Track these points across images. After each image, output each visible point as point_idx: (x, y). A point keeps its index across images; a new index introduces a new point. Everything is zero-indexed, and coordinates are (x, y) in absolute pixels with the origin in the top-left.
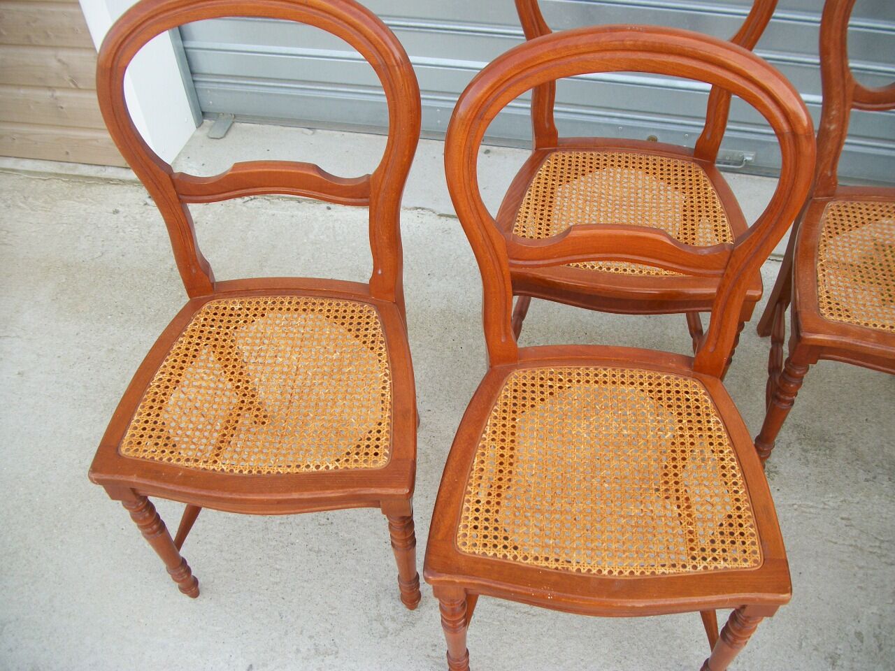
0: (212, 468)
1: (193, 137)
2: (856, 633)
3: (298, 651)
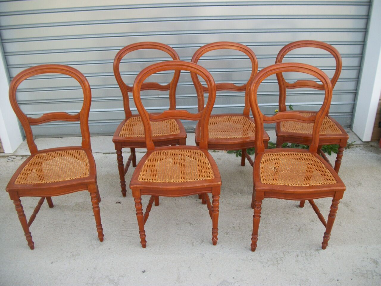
0: (41, 182)
1: (22, 144)
2: (233, 227)
3: (67, 256)
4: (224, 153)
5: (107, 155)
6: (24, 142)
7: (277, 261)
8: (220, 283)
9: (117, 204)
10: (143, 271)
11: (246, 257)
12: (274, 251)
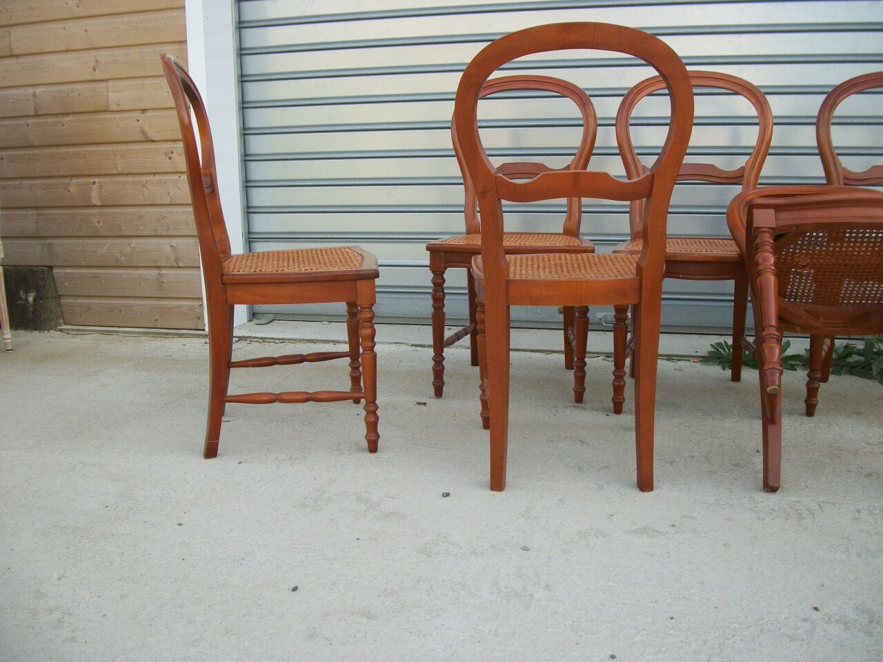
4: (691, 363)
5: (419, 348)
6: (249, 323)
7: (798, 514)
8: (634, 531)
9: (417, 406)
10: (443, 494)
11: (715, 500)
12: (794, 499)
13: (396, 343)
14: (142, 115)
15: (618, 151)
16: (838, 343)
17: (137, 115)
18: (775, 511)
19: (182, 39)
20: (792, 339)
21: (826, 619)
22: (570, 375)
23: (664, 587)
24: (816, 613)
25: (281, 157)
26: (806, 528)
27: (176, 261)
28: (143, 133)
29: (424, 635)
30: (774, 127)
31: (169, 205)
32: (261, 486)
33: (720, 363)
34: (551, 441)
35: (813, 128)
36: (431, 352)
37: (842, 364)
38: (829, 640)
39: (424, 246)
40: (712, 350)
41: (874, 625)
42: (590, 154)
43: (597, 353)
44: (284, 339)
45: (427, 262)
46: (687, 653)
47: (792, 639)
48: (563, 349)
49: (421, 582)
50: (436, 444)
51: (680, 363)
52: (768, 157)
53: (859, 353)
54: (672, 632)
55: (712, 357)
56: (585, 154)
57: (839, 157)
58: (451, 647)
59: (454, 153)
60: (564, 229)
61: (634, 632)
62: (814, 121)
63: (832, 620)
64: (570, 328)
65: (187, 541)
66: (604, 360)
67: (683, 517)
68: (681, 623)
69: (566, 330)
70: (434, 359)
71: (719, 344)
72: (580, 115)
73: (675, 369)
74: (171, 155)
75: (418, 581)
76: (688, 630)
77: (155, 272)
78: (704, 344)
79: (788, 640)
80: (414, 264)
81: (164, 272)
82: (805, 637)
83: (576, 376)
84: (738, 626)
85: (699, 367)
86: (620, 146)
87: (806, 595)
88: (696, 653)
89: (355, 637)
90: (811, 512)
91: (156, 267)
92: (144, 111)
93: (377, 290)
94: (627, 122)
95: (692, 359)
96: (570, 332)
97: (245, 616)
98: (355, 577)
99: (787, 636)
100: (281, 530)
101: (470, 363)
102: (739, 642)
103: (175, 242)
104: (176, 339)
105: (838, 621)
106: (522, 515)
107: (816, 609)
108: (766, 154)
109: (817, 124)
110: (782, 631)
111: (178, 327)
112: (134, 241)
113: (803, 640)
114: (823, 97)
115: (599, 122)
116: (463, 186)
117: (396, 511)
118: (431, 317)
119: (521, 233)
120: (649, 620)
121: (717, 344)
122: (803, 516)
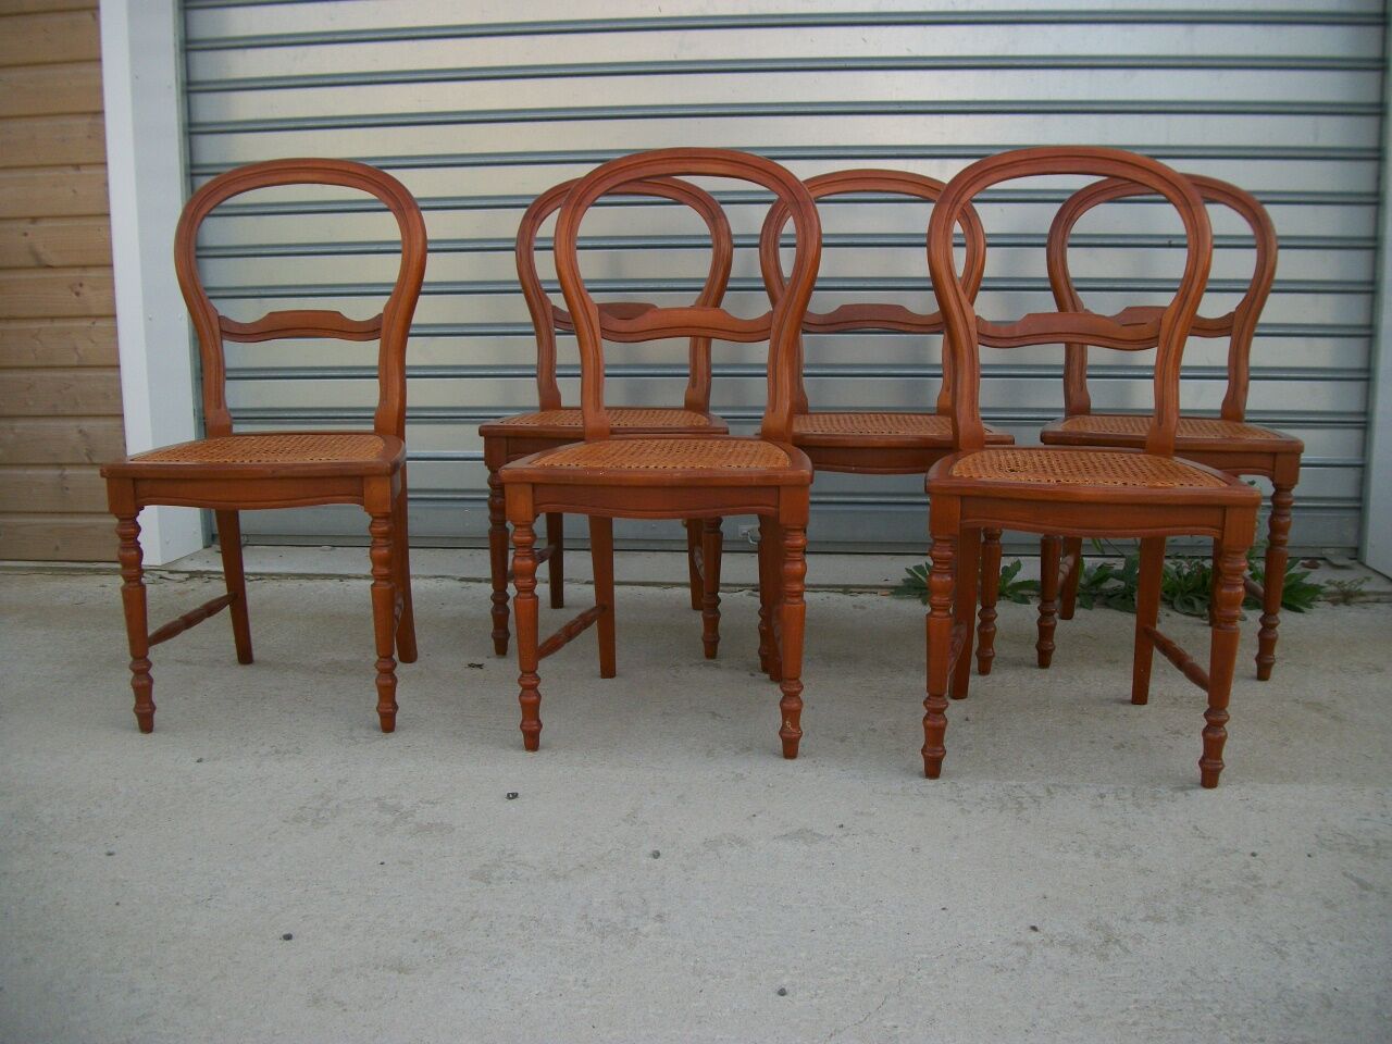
4: (879, 597)
5: (471, 584)
6: (207, 551)
7: (1019, 802)
8: (786, 835)
9: (468, 670)
10: (508, 795)
11: (902, 788)
12: (1014, 783)
13: (436, 577)
14: (31, 226)
15: (762, 285)
16: (1088, 562)
17: (24, 225)
18: (986, 801)
19: (97, 108)
20: (1023, 558)
21: (1047, 941)
22: (698, 618)
23: (824, 910)
24: (1034, 934)
25: (256, 293)
26: (1028, 822)
27: (87, 455)
28: (35, 254)
29: (481, 991)
30: (987, 249)
31: (77, 367)
32: (233, 794)
33: (920, 596)
34: (668, 714)
35: (1043, 251)
36: (489, 589)
37: (1093, 592)
38: (1050, 968)
39: (475, 428)
40: (909, 576)
41: (1111, 945)
42: (723, 288)
43: (740, 585)
44: (261, 574)
45: (481, 453)
46: (853, 995)
47: (999, 970)
48: (688, 580)
49: (476, 920)
50: (498, 724)
51: (862, 597)
52: (980, 293)
53: (1118, 576)
54: (835, 969)
55: (909, 586)
56: (715, 290)
57: (1079, 293)
58: (520, 1004)
59: (519, 287)
60: (686, 402)
61: (782, 971)
62: (1045, 241)
63: (1055, 942)
64: (697, 549)
65: (122, 877)
66: (750, 595)
67: (856, 813)
68: (846, 957)
69: (691, 552)
70: (494, 598)
71: (919, 568)
72: (708, 232)
73: (855, 606)
74: (78, 289)
75: (473, 918)
76: (856, 965)
77: (54, 472)
78: (896, 569)
79: (993, 970)
80: (461, 456)
81: (68, 472)
82: (1016, 966)
83: (705, 619)
84: (925, 956)
85: (890, 602)
86: (766, 278)
87: (1022, 911)
88: (865, 994)
89: (380, 998)
90: (1036, 800)
91: (54, 464)
92: (34, 219)
93: (409, 496)
94: (775, 242)
95: (879, 591)
96: (697, 554)
97: (215, 978)
98: (379, 917)
99: (992, 966)
100: (265, 856)
101: (549, 605)
102: (925, 977)
103: (87, 425)
104: (88, 578)
105: (1063, 943)
106: (624, 820)
107: (1034, 928)
108: (977, 288)
109: (1048, 246)
110: (985, 960)
111: (93, 558)
112: (20, 425)
113: (1013, 970)
114: (1058, 206)
115: (736, 241)
116: (534, 337)
117: (439, 821)
118: (487, 535)
119: (622, 409)
120: (803, 955)
121: (915, 567)
122: (1025, 806)
